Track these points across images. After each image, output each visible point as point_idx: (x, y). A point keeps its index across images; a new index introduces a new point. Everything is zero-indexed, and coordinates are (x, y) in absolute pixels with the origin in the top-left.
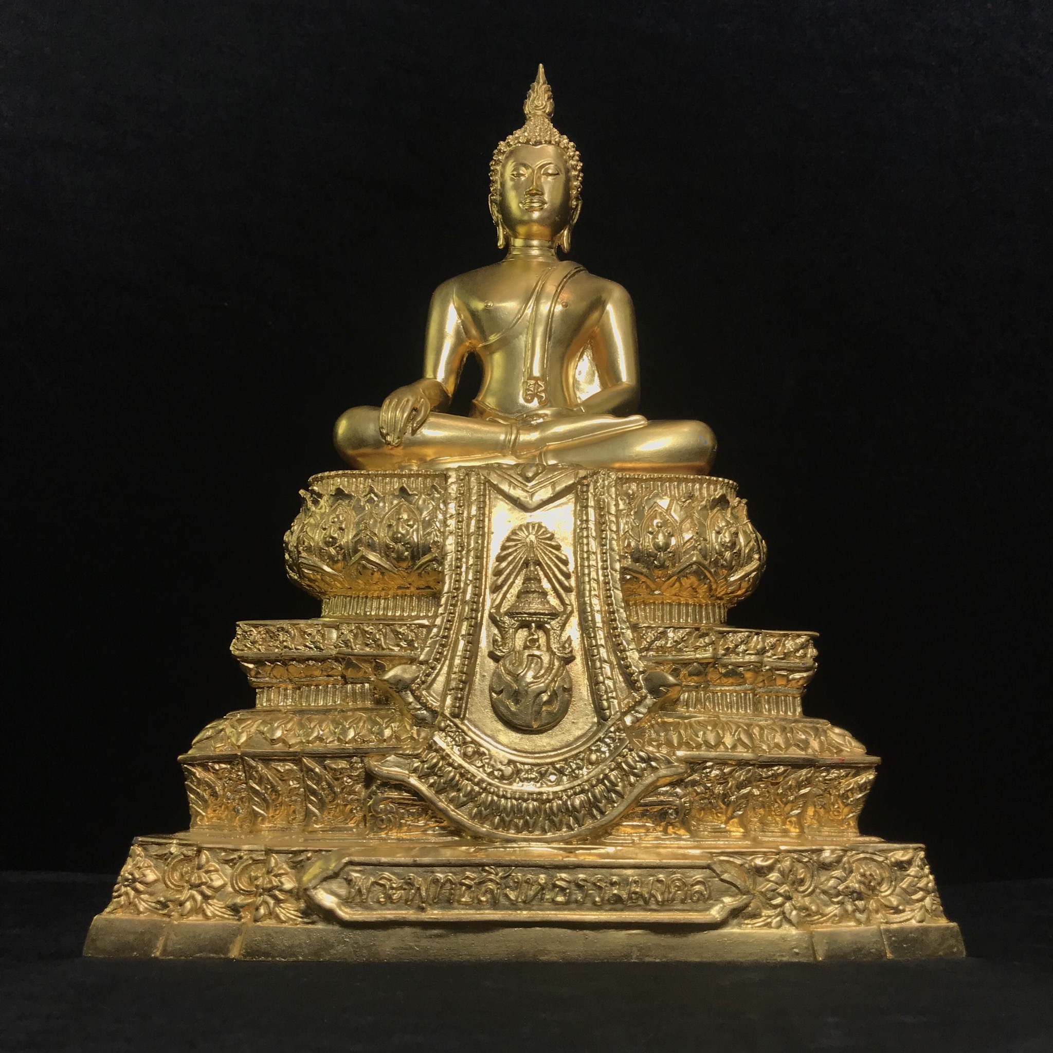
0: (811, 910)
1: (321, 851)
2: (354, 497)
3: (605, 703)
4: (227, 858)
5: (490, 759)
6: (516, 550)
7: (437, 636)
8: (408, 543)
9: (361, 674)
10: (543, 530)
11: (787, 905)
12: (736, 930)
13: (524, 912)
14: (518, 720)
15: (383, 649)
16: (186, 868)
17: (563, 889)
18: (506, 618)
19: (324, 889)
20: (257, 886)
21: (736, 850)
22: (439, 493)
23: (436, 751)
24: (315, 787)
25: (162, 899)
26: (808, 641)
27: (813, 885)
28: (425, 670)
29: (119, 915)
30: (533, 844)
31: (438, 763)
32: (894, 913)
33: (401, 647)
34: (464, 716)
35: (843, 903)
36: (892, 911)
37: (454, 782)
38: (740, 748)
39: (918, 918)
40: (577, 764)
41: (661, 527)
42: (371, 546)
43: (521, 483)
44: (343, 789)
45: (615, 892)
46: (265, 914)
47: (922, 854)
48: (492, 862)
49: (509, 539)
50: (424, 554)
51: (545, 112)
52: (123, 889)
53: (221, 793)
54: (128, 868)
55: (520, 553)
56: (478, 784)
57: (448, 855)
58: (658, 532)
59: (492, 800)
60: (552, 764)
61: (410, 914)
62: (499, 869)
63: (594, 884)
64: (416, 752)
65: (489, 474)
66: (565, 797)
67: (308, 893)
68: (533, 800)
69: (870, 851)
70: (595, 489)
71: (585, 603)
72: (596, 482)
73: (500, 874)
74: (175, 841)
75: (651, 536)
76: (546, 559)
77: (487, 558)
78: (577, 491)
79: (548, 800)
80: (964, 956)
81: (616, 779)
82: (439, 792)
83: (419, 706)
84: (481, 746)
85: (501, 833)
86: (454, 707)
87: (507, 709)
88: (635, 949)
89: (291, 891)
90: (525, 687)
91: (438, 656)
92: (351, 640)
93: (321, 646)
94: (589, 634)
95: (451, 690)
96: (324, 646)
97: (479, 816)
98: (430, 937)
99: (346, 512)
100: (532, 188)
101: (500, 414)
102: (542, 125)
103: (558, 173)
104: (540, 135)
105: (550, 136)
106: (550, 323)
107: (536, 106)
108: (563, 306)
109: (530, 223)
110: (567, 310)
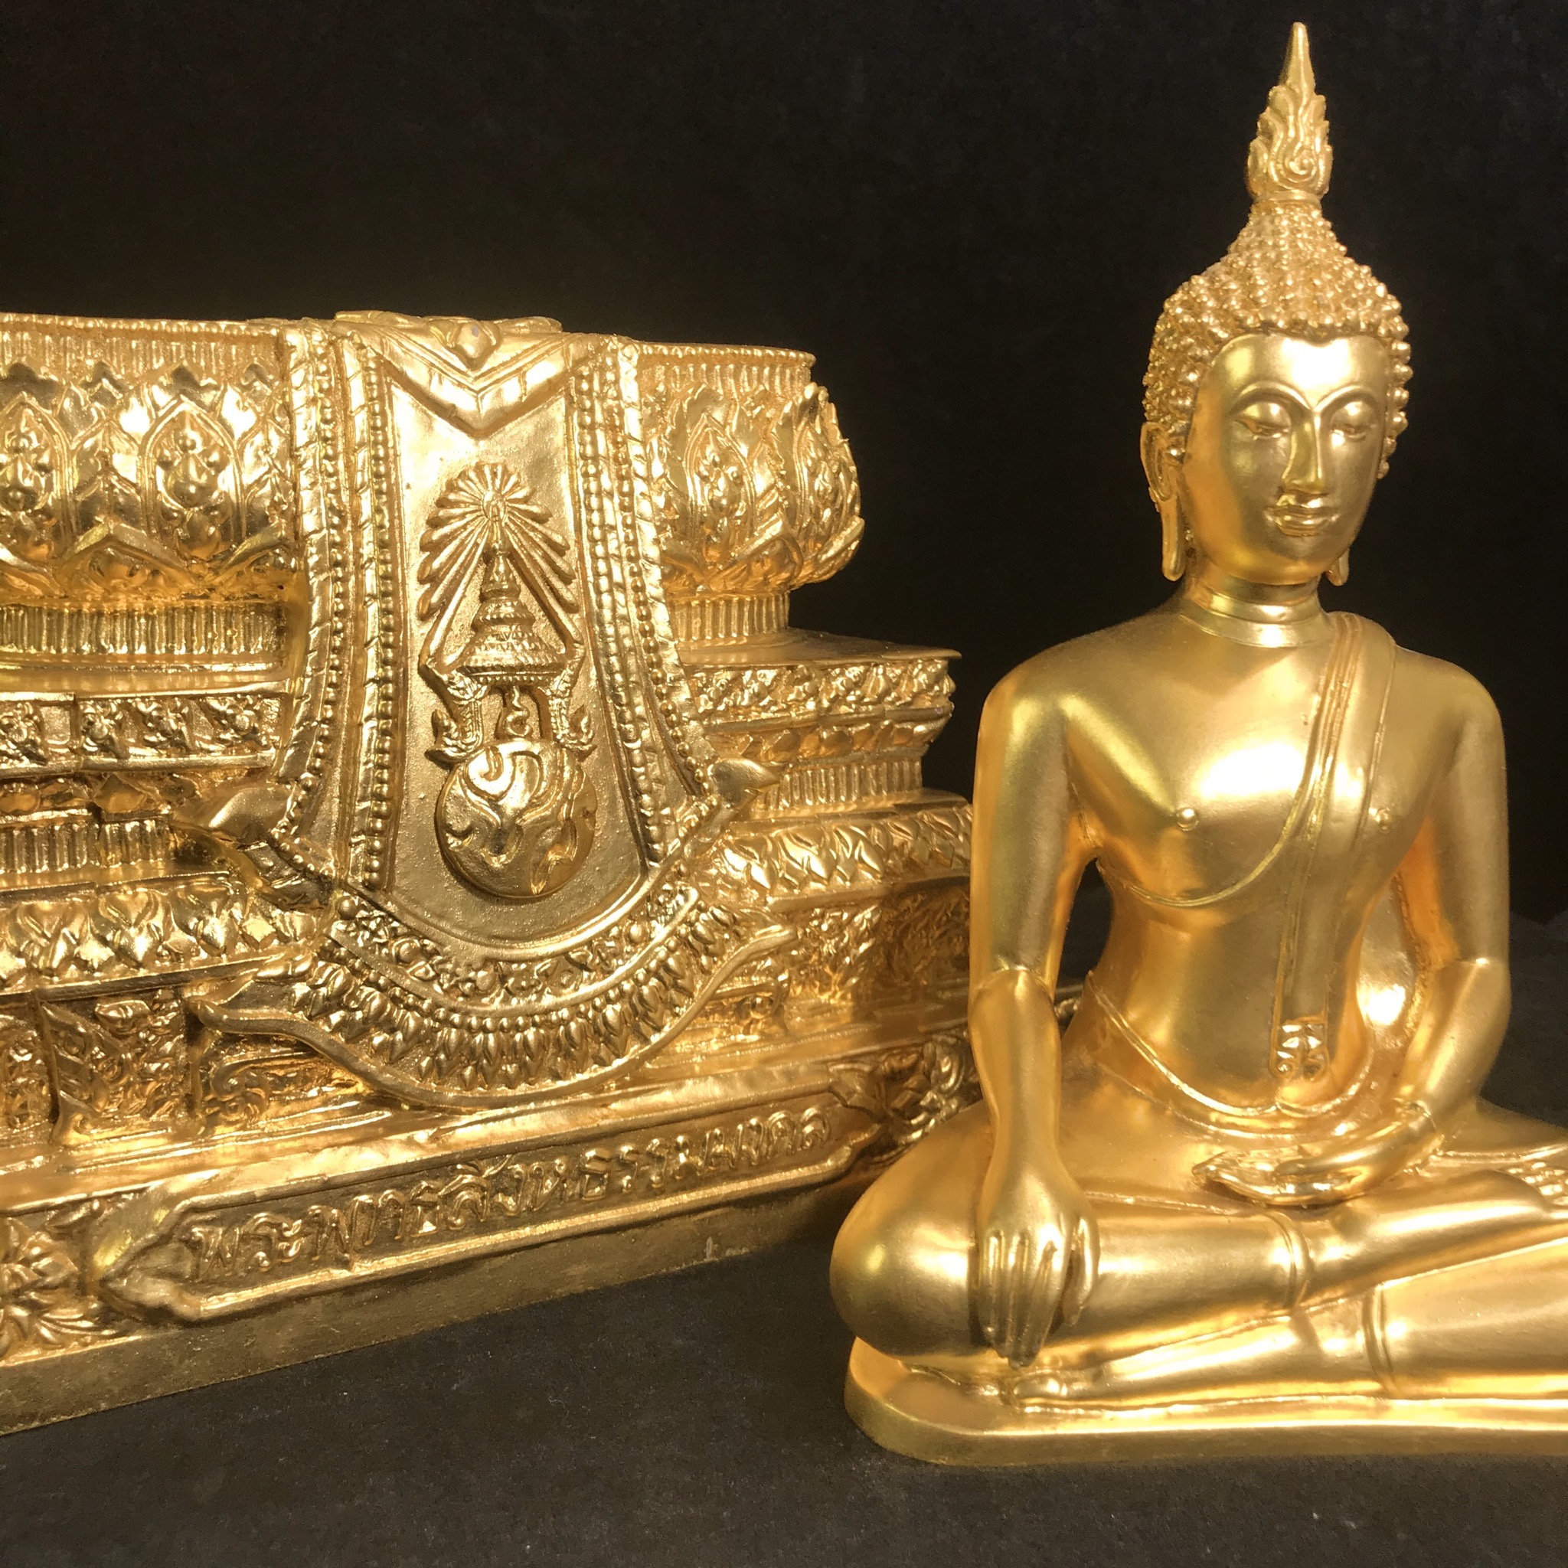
2: (61, 385)
3: (654, 829)
5: (450, 960)
6: (464, 527)
7: (310, 719)
8: (214, 507)
9: (137, 803)
10: (513, 479)
11: (932, 1121)
14: (505, 884)
15: (188, 752)
17: (596, 1177)
18: (464, 681)
19: (145, 1272)
22: (270, 383)
24: (74, 1059)
26: (943, 668)
28: (295, 795)
31: (347, 982)
34: (391, 883)
37: (383, 1016)
38: (863, 877)
40: (610, 949)
41: (719, 464)
42: (127, 512)
43: (455, 368)
44: (138, 1055)
45: (684, 1160)
48: (468, 1154)
49: (442, 503)
50: (252, 531)
55: (473, 531)
56: (430, 1014)
59: (460, 1041)
60: (565, 953)
61: (320, 1277)
62: (482, 1163)
63: (649, 1154)
64: (298, 970)
66: (591, 1013)
67: (108, 1286)
68: (534, 1025)
73: (486, 1171)
75: (705, 486)
76: (526, 545)
77: (402, 544)
78: (568, 389)
79: (562, 1022)
81: (679, 966)
82: (351, 1039)
83: (289, 872)
86: (369, 869)
87: (484, 864)
88: (710, 1241)
89: (65, 1284)
90: (514, 819)
91: (318, 763)
92: (114, 735)
93: (41, 752)
94: (616, 698)
95: (358, 834)
96: (46, 750)
97: (435, 1072)
98: (360, 1305)
99: (46, 423)
101: (1205, 1101)
106: (1349, 876)
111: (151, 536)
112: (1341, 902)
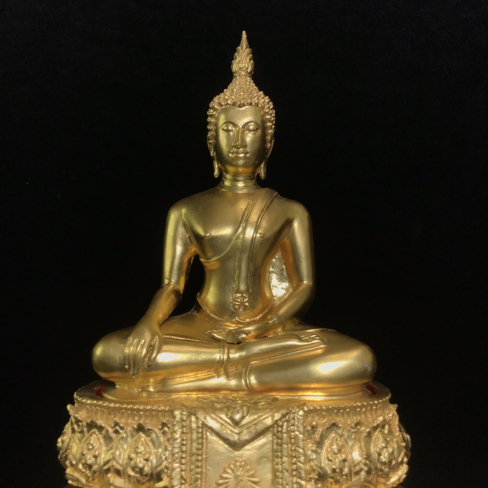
2: (104, 427)
8: (145, 474)
22: (169, 428)
41: (337, 453)
42: (118, 473)
43: (230, 425)
49: (221, 477)
50: (157, 482)
51: (247, 72)
58: (335, 459)
65: (205, 418)
70: (287, 427)
72: (288, 421)
75: (330, 463)
78: (273, 430)
99: (99, 440)
100: (238, 144)
101: (216, 318)
102: (246, 85)
103: (257, 129)
104: (243, 99)
105: (251, 98)
106: (252, 251)
107: (241, 68)
108: (261, 237)
109: (237, 166)
110: (264, 239)
111: (125, 482)
112: (251, 259)
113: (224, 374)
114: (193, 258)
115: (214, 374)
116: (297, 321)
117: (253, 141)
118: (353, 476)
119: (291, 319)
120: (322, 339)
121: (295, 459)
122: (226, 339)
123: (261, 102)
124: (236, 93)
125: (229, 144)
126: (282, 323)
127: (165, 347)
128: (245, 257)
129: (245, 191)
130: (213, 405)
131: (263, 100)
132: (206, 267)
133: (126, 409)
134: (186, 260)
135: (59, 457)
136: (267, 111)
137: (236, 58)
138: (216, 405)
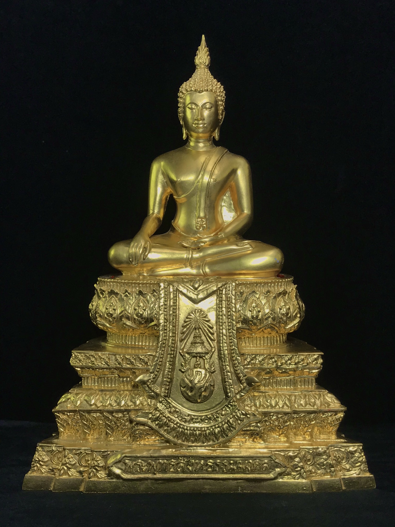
0: (312, 471)
1: (114, 451)
2: (119, 293)
3: (229, 391)
4: (76, 453)
5: (181, 414)
6: (190, 323)
7: (157, 361)
8: (144, 318)
9: (126, 375)
10: (202, 313)
11: (302, 470)
12: (281, 480)
13: (195, 475)
14: (192, 399)
15: (135, 366)
16: (60, 455)
17: (211, 466)
18: (187, 355)
19: (116, 467)
20: (88, 464)
21: (282, 449)
22: (157, 293)
23: (158, 411)
24: (109, 424)
25: (51, 468)
26: (318, 357)
27: (314, 461)
28: (153, 376)
29: (35, 474)
30: (198, 448)
31: (159, 416)
32: (347, 471)
33: (142, 365)
34: (170, 396)
35: (326, 469)
36: (346, 471)
37: (166, 423)
38: (285, 407)
39: (357, 473)
40: (216, 416)
41: (255, 308)
42: (128, 318)
43: (193, 290)
44: (121, 424)
45: (232, 467)
46: (92, 476)
47: (361, 447)
48: (182, 456)
49: (187, 318)
50: (151, 322)
51: (205, 65)
52: (35, 464)
53: (71, 424)
54: (36, 456)
55: (192, 324)
56: (176, 424)
57: (164, 452)
58: (254, 311)
59: (182, 431)
60: (206, 416)
61: (150, 476)
62: (185, 458)
63: (223, 464)
64: (150, 412)
65: (178, 286)
66: (211, 429)
67: (109, 468)
68: (198, 430)
69: (339, 446)
70: (225, 292)
71: (220, 346)
72: (226, 288)
73: (186, 460)
74: (54, 445)
75: (250, 312)
76: (203, 326)
77: (178, 326)
78: (217, 293)
79: (205, 431)
80: (375, 488)
81: (233, 422)
82: (160, 427)
83: (151, 391)
84: (177, 408)
85: (185, 443)
86: (165, 393)
87: (187, 394)
88: (240, 487)
89: (102, 467)
90: (194, 385)
91: (158, 370)
92: (121, 362)
93: (109, 364)
94: (222, 360)
95: (164, 385)
96: (110, 363)
97: (176, 437)
98: (158, 484)
99: (116, 301)
100: (198, 118)
101: (185, 235)
102: (204, 75)
103: (212, 107)
104: (202, 87)
105: (208, 86)
106: (208, 190)
107: (200, 63)
108: (214, 181)
109: (198, 132)
110: (216, 183)
111: (132, 323)
112: (208, 196)
113: (189, 266)
114: (169, 196)
115: (184, 266)
116: (238, 237)
117: (209, 116)
118: (264, 321)
119: (234, 235)
120: (251, 245)
121: (229, 309)
122: (191, 246)
123: (214, 88)
124: (197, 82)
125: (192, 118)
126: (228, 238)
127: (153, 250)
128: (203, 194)
129: (204, 149)
130: (183, 280)
131: (216, 87)
132: (177, 201)
133: (132, 283)
134: (164, 197)
135: (90, 315)
136: (218, 94)
137: (198, 55)
138: (184, 279)
